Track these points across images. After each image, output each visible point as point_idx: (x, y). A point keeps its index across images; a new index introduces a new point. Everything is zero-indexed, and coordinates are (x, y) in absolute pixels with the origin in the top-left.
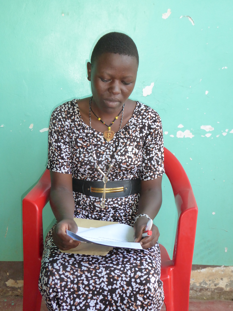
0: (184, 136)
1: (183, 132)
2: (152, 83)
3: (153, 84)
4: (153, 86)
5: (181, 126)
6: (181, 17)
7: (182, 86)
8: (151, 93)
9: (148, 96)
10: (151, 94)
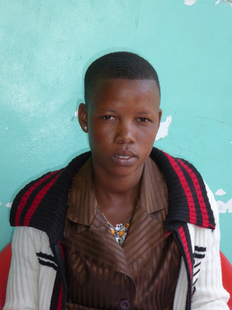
0: (228, 210)
1: (225, 202)
5: (221, 192)
6: (217, 3)
7: (222, 122)
10: (166, 137)
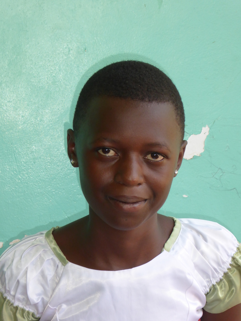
2: (203, 128)
3: (206, 130)
4: (207, 134)
8: (203, 150)
9: (195, 157)
10: (201, 154)
